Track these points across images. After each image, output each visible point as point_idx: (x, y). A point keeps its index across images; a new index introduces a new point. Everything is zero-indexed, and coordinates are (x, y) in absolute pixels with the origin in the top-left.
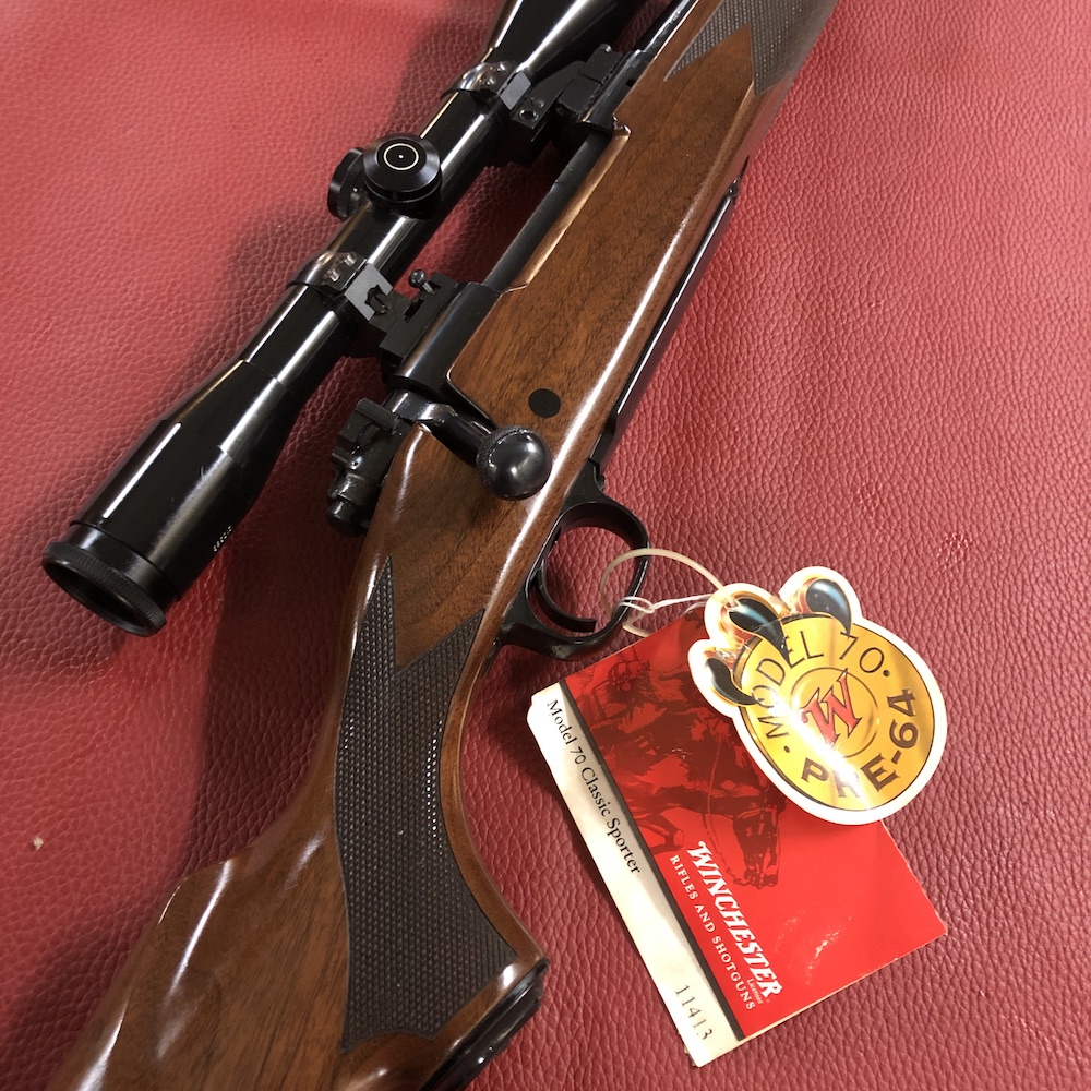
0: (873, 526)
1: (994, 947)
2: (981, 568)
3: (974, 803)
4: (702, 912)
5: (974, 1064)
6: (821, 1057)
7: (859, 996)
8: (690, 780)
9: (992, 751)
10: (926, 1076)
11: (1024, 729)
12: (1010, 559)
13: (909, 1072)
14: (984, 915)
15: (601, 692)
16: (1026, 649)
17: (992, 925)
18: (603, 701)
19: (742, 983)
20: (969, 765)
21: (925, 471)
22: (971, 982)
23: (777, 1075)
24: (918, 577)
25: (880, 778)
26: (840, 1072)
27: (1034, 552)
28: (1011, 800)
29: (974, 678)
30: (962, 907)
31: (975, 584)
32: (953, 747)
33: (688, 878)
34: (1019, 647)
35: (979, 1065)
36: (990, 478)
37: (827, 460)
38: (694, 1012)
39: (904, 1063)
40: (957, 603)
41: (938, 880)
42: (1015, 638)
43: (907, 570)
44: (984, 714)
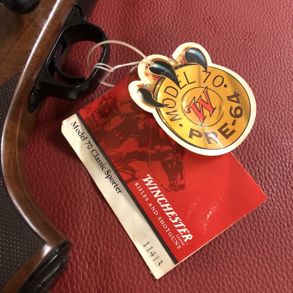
0: (214, 33)
1: (288, 203)
2: (262, 45)
3: (271, 142)
4: (152, 206)
5: (286, 256)
6: (215, 265)
7: (230, 234)
8: (140, 148)
9: (276, 119)
10: (264, 265)
11: (289, 108)
12: (273, 40)
13: (257, 265)
14: (282, 190)
15: (95, 115)
16: (285, 75)
17: (286, 193)
18: (97, 119)
19: (174, 237)
20: (267, 126)
21: (233, 9)
22: (280, 220)
23: (195, 277)
24: (235, 51)
25: (227, 133)
26: (225, 270)
27: (283, 36)
28: (287, 138)
29: (265, 90)
30: (272, 187)
31: (260, 51)
32: (259, 119)
33: (143, 192)
34: (282, 75)
35: (288, 257)
36: (260, 9)
37: (191, 9)
38: (153, 253)
39: (254, 261)
40: (253, 60)
41: (260, 177)
42: (280, 71)
43: (230, 49)
44: (271, 104)
